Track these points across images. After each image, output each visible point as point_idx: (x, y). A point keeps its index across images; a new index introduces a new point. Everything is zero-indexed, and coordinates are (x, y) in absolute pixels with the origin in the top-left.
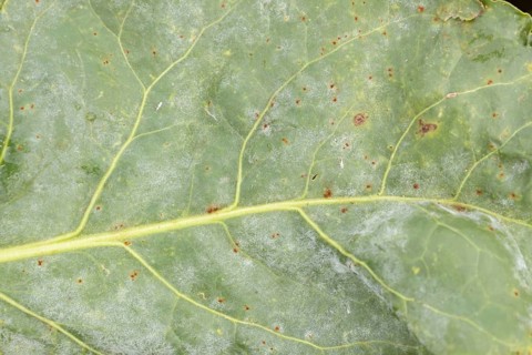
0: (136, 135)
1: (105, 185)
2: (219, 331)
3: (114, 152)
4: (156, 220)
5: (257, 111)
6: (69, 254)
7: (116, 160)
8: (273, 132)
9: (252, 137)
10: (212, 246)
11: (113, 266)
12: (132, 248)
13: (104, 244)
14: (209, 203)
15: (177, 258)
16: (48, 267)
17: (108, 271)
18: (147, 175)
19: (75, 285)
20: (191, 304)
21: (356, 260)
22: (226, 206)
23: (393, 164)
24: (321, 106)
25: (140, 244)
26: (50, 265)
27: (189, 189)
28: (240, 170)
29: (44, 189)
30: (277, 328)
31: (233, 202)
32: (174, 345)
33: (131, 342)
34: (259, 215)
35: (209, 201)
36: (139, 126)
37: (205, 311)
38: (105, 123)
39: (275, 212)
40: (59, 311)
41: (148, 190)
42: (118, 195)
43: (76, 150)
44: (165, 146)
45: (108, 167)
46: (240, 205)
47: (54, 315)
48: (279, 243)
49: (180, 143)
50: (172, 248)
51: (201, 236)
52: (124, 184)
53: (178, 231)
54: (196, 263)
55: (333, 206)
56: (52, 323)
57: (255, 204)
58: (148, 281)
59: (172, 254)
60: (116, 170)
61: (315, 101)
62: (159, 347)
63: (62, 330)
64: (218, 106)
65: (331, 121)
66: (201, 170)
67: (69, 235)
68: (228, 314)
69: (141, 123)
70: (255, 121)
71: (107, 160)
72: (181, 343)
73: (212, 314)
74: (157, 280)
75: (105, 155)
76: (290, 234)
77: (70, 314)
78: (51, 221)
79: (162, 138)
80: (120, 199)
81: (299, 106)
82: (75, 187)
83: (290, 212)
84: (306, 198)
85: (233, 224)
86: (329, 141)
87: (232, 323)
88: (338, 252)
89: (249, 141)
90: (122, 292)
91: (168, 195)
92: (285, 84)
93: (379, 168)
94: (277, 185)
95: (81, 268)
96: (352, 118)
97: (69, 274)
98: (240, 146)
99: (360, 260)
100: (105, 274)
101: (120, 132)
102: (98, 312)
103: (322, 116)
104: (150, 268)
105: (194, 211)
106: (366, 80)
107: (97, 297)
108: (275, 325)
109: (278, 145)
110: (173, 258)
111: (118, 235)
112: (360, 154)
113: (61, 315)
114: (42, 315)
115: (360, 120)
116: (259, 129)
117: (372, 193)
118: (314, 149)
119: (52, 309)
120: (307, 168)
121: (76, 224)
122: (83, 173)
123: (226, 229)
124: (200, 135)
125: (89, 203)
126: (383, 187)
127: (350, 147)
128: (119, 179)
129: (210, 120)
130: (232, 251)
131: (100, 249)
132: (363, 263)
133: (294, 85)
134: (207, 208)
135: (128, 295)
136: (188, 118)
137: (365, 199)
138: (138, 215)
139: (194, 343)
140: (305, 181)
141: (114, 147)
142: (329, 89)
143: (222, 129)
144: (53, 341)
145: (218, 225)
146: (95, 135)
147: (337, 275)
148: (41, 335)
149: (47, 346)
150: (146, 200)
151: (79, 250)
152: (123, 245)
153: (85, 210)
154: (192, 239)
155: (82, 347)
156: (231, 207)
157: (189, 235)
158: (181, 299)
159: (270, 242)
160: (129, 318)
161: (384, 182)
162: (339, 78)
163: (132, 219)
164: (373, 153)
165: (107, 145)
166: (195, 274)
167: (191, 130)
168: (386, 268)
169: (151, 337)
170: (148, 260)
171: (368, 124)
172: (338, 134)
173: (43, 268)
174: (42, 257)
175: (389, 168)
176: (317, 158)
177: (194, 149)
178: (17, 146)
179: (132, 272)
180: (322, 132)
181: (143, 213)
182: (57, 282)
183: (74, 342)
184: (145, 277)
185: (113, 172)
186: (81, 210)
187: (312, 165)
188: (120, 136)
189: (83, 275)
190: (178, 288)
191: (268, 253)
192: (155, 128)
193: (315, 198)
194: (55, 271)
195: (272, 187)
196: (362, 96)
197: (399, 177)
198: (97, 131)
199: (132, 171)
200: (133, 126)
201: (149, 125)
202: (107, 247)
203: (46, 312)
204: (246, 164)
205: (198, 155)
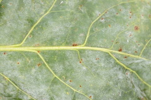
0: (50, 11)
1: (35, 28)
2: (67, 93)
3: (41, 16)
4: (52, 45)
5: (100, 13)
6: (16, 52)
7: (40, 19)
8: (105, 21)
9: (96, 22)
10: (71, 59)
11: (32, 60)
12: (40, 54)
13: (30, 51)
14: (74, 42)
15: (57, 61)
16: (7, 56)
17: (29, 61)
18: (51, 27)
19: (16, 64)
20: (59, 80)
21: (131, 70)
22: (80, 45)
23: (146, 47)
24: (125, 18)
25: (43, 53)
26: (8, 55)
27: (67, 36)
28: (89, 32)
29: (11, 25)
30: (91, 97)
31: (83, 44)
32: (49, 95)
33: (34, 90)
34: (92, 50)
35: (74, 41)
36: (52, 8)
37: (64, 84)
38: (39, 5)
39: (99, 51)
40: (9, 73)
41: (51, 33)
42: (39, 32)
43: (26, 13)
44: (61, 17)
45: (37, 21)
46: (86, 46)
47: (7, 75)
48: (98, 62)
49: (67, 17)
50: (56, 57)
51: (68, 54)
52: (42, 29)
53: (59, 51)
54: (64, 64)
55: (121, 55)
56: (6, 77)
57: (92, 46)
58: (44, 68)
59: (55, 59)
60: (40, 23)
61: (124, 15)
62: (44, 95)
63: (10, 81)
64: (85, 7)
65: (127, 24)
66: (73, 29)
67: (18, 45)
68: (72, 87)
69: (53, 7)
70: (98, 16)
71: (37, 18)
72: (52, 95)
73: (66, 86)
74: (47, 68)
75: (37, 16)
76: (103, 59)
77: (13, 75)
78: (12, 38)
79: (60, 14)
80: (39, 34)
81: (117, 15)
82: (23, 27)
83: (105, 52)
84: (112, 49)
85: (81, 51)
86: (125, 32)
87: (73, 91)
88: (124, 68)
89: (94, 23)
90: (34, 70)
91: (58, 36)
92: (113, 7)
93: (141, 47)
94: (102, 41)
95: (19, 58)
96: (134, 27)
97: (15, 59)
98: (90, 24)
99: (133, 70)
100: (28, 62)
101: (44, 9)
102: (23, 77)
103: (125, 21)
104: (45, 63)
105: (67, 44)
106: (141, 15)
107: (24, 70)
108: (90, 95)
109: (106, 27)
110: (55, 61)
111: (36, 48)
112: (135, 40)
113: (10, 75)
114: (3, 74)
115: (137, 28)
116: (99, 20)
117: (137, 55)
118: (119, 33)
119: (6, 72)
120: (114, 38)
121: (21, 41)
122: (27, 22)
123: (79, 53)
124: (75, 16)
125: (27, 34)
126: (141, 54)
127: (132, 37)
128: (40, 27)
129: (81, 12)
130: (79, 62)
131: (28, 52)
132: (134, 72)
133: (116, 8)
134: (73, 44)
135: (35, 72)
136: (72, 9)
137: (134, 56)
138: (45, 42)
139: (57, 96)
140: (113, 43)
141: (41, 14)
142: (129, 13)
143: (85, 16)
144: (6, 84)
145: (76, 51)
146: (35, 8)
147: (119, 79)
148: (2, 81)
149: (4, 85)
150: (50, 37)
151: (20, 51)
152: (37, 52)
153: (25, 36)
154: (64, 54)
155: (17, 88)
156: (82, 45)
157: (63, 53)
158: (55, 78)
159: (95, 61)
160: (34, 81)
161: (142, 52)
162: (133, 11)
163: (42, 43)
164: (139, 41)
165: (38, 13)
166: (63, 68)
167: (72, 14)
168: (145, 74)
169: (41, 90)
170: (45, 60)
171: (139, 31)
172: (128, 30)
173: (5, 56)
174: (6, 52)
175: (144, 48)
176: (119, 36)
177: (72, 21)
178: (2, 6)
179: (38, 63)
180: (123, 27)
181: (48, 41)
182: (10, 62)
183: (14, 86)
184: (43, 66)
185: (39, 23)
186: (24, 36)
187: (117, 38)
188: (44, 10)
189: (20, 61)
190: (55, 73)
191: (93, 66)
192: (58, 10)
193: (115, 50)
194: (9, 57)
195: (100, 42)
196: (139, 20)
197: (148, 52)
198: (36, 7)
199: (46, 24)
200: (50, 8)
201: (56, 8)
202: (31, 52)
203: (4, 73)
204: (92, 31)
205: (73, 23)
